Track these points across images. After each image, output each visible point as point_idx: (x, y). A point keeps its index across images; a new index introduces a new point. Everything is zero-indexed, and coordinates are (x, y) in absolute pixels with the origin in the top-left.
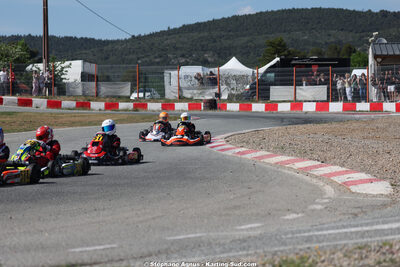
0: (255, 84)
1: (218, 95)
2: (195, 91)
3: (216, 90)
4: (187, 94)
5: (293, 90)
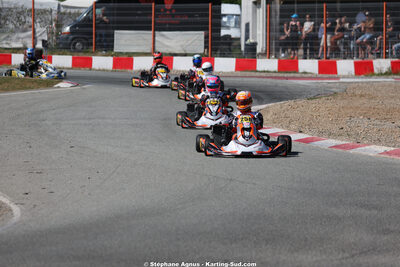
5: (151, 37)
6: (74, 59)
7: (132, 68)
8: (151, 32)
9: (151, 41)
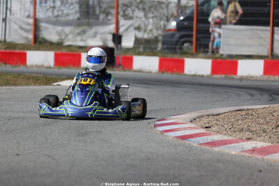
0: (189, 18)
1: (117, 38)
2: (68, 29)
3: (112, 28)
4: (50, 33)
5: (269, 34)
6: (161, 61)
7: (235, 73)
8: (269, 28)
9: (269, 40)
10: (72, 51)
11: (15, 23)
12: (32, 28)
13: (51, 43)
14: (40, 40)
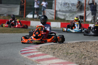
10: (68, 22)
11: (48, 12)
12: (54, 14)
13: (61, 19)
14: (57, 18)
